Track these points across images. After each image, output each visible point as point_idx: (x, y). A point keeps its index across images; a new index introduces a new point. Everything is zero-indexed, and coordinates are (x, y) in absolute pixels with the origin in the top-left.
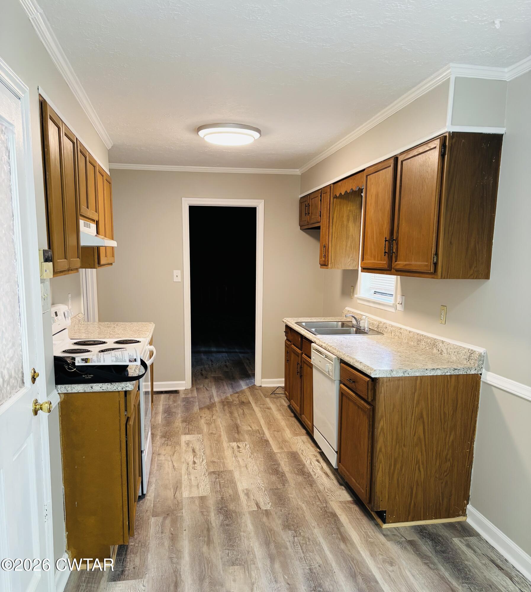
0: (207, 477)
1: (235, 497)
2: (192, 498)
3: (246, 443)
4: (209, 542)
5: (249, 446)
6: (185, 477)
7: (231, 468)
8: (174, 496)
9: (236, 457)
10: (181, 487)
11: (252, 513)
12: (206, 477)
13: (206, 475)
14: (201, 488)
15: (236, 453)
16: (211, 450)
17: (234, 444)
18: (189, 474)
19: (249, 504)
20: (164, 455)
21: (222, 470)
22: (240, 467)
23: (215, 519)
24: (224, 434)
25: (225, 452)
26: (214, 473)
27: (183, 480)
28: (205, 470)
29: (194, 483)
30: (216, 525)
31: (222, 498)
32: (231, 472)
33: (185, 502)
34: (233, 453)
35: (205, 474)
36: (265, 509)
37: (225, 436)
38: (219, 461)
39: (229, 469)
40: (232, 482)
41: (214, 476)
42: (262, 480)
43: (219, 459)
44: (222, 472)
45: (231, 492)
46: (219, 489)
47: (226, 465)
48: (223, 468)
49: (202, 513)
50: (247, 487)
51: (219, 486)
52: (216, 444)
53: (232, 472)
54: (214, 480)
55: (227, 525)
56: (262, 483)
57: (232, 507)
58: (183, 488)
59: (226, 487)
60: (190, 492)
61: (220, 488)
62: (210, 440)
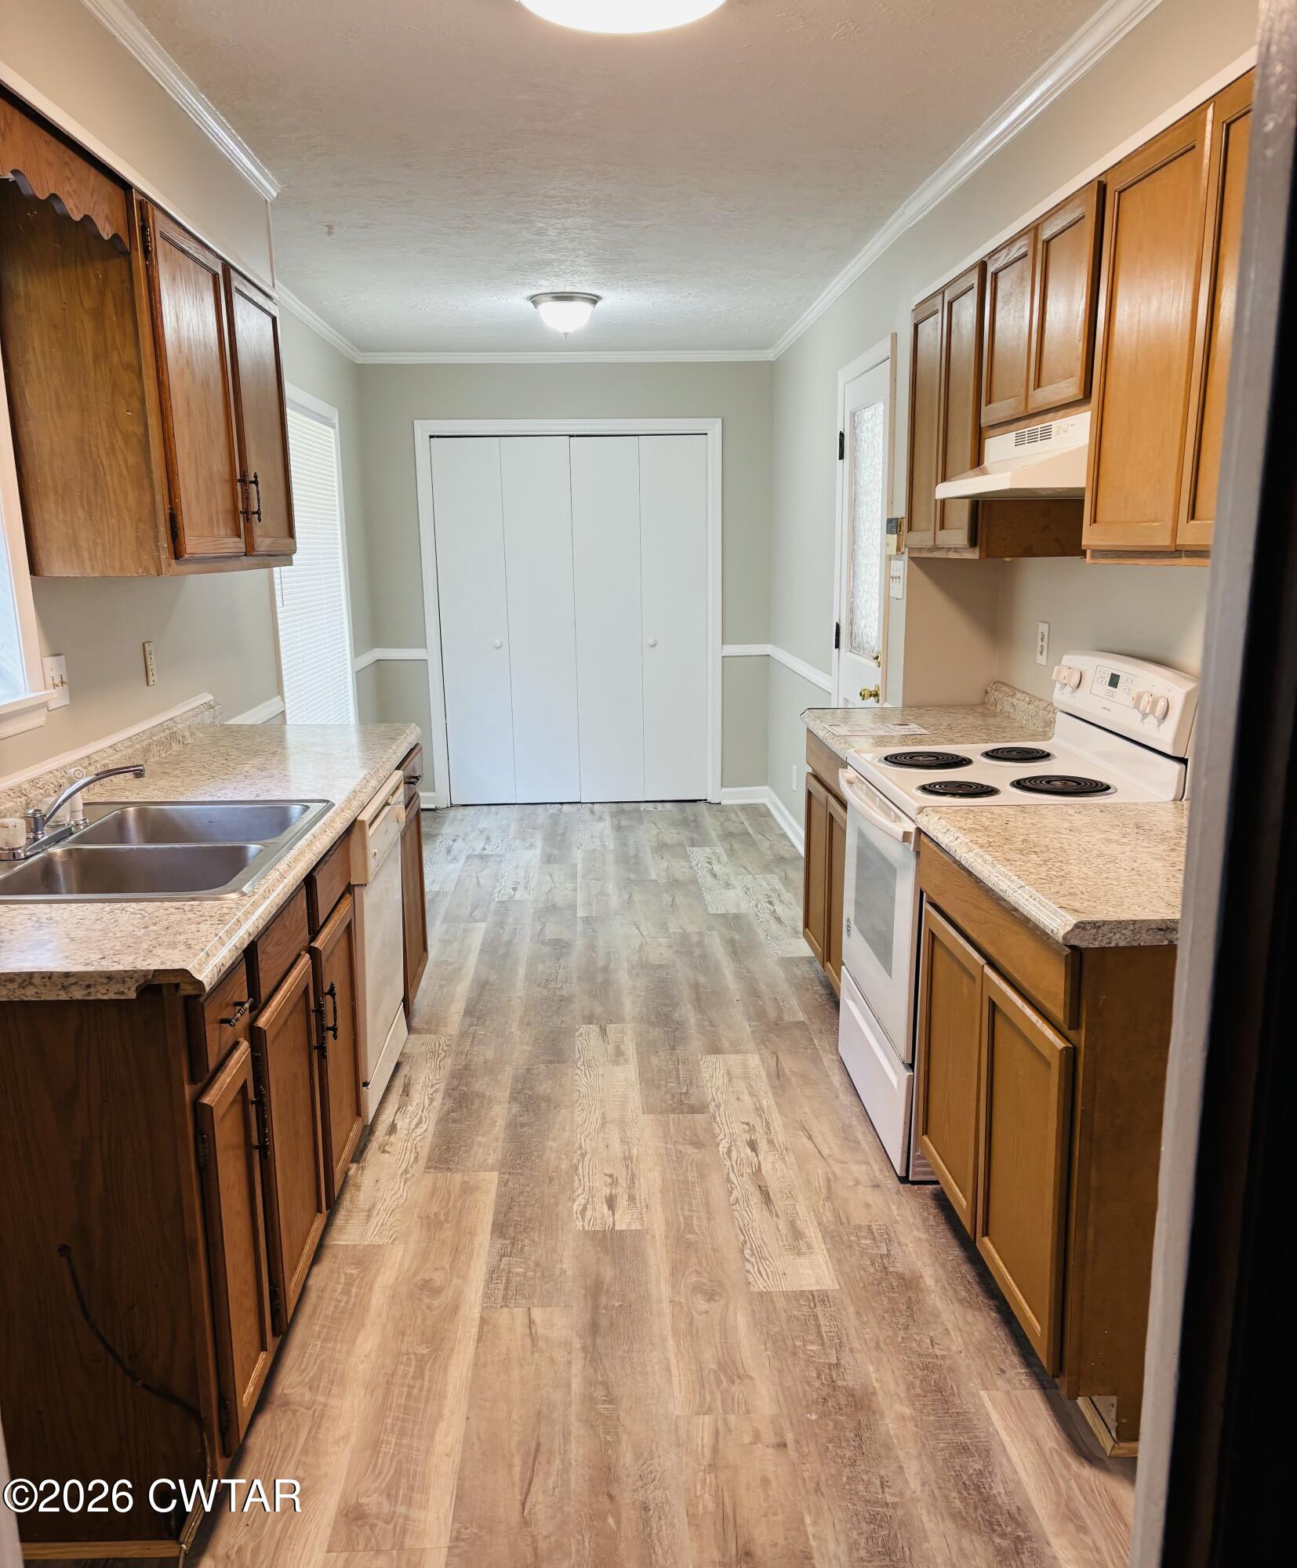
0: (710, 1097)
1: (646, 1048)
2: (737, 1052)
3: (579, 1224)
4: (696, 987)
5: (572, 1207)
6: (768, 1101)
7: (645, 1119)
8: (777, 1058)
9: (627, 1159)
10: (769, 1075)
11: (620, 1019)
12: (714, 1100)
13: (713, 1103)
14: (722, 1071)
15: (625, 1173)
16: (706, 1194)
17: (624, 1220)
18: (759, 1110)
19: (621, 1035)
20: (857, 1182)
21: (672, 1115)
22: (622, 1123)
23: (688, 1013)
24: (658, 1284)
25: (658, 1185)
26: (693, 1110)
27: (770, 1094)
28: (718, 1118)
29: (740, 1085)
30: (685, 1006)
31: (674, 1049)
32: (649, 1109)
33: (751, 1045)
34: (633, 1175)
35: (718, 1106)
36: (590, 1026)
37: (653, 1270)
38: (680, 1147)
39: (652, 1116)
40: (649, 1081)
41: (692, 1101)
42: (577, 1083)
43: (680, 1156)
44: (673, 1111)
45: (655, 1061)
46: (680, 1067)
47: (661, 1130)
48: (668, 1122)
49: (712, 1024)
50: (616, 1068)
51: (681, 1076)
52: (691, 1231)
53: (645, 1108)
54: (693, 1090)
55: (667, 1005)
56: (577, 1078)
57: (656, 1033)
58: (763, 1074)
59: (664, 1071)
60: (745, 1066)
61: (677, 1070)
62: (713, 1249)
